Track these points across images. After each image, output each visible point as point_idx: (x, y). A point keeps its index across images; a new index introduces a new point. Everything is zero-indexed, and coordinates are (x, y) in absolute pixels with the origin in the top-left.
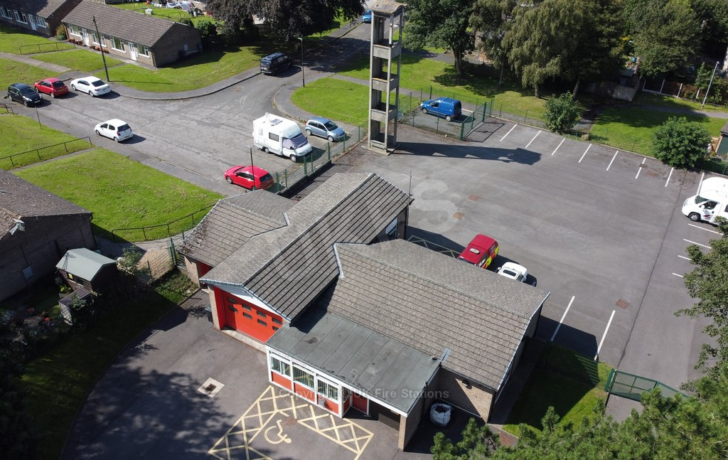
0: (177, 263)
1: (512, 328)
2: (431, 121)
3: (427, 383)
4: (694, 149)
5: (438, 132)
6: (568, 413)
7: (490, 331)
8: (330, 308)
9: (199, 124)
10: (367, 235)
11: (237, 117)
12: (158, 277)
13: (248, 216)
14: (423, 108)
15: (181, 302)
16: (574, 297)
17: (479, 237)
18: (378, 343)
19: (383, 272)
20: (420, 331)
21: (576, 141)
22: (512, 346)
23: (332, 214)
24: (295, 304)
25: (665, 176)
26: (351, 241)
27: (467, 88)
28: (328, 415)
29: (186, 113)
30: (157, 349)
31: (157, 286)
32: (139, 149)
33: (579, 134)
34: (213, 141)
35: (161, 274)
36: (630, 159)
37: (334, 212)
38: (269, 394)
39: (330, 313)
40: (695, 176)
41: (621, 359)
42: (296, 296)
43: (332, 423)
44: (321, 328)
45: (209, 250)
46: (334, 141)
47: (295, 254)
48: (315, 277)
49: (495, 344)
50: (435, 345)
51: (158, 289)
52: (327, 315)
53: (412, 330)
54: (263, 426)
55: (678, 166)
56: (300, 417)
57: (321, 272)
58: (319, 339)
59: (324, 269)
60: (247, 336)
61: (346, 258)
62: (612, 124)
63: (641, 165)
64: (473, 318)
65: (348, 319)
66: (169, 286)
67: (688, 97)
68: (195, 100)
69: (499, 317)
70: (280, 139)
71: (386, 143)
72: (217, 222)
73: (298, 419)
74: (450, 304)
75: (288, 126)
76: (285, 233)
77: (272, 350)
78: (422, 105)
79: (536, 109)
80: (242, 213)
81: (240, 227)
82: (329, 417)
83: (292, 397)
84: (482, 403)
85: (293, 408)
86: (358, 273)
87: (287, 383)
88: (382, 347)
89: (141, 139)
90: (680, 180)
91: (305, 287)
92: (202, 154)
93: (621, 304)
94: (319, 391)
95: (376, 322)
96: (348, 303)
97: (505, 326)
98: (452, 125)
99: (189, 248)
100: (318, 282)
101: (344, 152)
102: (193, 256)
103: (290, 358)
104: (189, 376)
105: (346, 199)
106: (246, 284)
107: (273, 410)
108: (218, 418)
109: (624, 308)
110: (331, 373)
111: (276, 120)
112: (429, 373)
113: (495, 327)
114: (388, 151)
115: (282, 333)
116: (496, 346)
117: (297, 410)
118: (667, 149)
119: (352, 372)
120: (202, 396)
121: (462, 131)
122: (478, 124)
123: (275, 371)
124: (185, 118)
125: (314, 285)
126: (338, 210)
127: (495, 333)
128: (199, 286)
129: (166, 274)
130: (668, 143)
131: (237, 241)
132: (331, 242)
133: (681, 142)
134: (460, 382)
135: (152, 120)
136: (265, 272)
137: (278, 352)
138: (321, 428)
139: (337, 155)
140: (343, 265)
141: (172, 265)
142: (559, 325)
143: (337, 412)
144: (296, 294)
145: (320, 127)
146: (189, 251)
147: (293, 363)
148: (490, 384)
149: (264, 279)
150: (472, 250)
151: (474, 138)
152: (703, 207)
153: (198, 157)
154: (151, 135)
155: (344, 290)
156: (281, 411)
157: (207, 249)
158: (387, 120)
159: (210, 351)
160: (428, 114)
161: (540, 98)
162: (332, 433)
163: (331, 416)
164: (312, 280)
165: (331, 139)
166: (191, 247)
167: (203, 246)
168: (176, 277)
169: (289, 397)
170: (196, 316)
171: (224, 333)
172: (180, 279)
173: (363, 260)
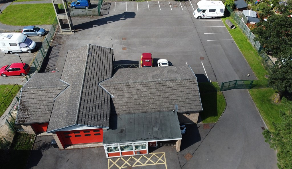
0: (16, 130)
1: (193, 85)
2: (79, 11)
5: (87, 16)
7: (186, 90)
8: (117, 113)
10: (108, 73)
13: (44, 89)
15: (31, 147)
16: (187, 63)
17: (143, 54)
18: (148, 117)
19: (129, 86)
20: (161, 103)
21: (142, 2)
24: (105, 120)
26: (104, 79)
28: (142, 156)
35: (12, 140)
36: (164, 3)
37: (87, 69)
38: (111, 163)
39: (119, 115)
40: (188, 3)
43: (146, 158)
44: (120, 123)
45: (35, 115)
46: (42, 36)
47: (87, 97)
48: (103, 103)
50: (170, 106)
51: (15, 148)
52: (118, 117)
53: (158, 105)
56: (132, 164)
57: (103, 99)
58: (124, 129)
60: (79, 144)
61: (108, 88)
63: (170, 4)
64: (177, 88)
65: (129, 114)
66: (20, 143)
69: (185, 83)
70: (18, 44)
71: (70, 28)
72: (29, 100)
73: (132, 165)
74: (165, 87)
75: (18, 36)
76: (72, 90)
78: (71, 5)
80: (40, 89)
81: (44, 97)
82: (143, 157)
83: (122, 158)
84: (194, 118)
85: (126, 162)
86: (119, 92)
87: (117, 154)
88: (151, 117)
90: (185, 6)
91: (103, 110)
93: (202, 58)
94: (136, 149)
95: (141, 108)
96: (124, 107)
97: (190, 85)
98: (90, 10)
99: (22, 120)
101: (52, 39)
102: (28, 122)
103: (118, 144)
105: (87, 62)
106: (77, 123)
109: (204, 59)
110: (141, 140)
111: (9, 35)
112: (176, 118)
113: (187, 88)
115: (107, 135)
116: (191, 95)
117: (128, 162)
119: (149, 134)
123: (109, 153)
125: (106, 107)
126: (88, 67)
127: (188, 90)
128: (35, 135)
129: (14, 138)
131: (48, 104)
132: (97, 84)
134: (185, 115)
136: (81, 112)
137: (110, 144)
138: (144, 163)
140: (110, 91)
141: (14, 133)
143: (146, 153)
144: (102, 115)
145: (32, 31)
146: (24, 121)
147: (120, 145)
148: (199, 110)
149: (83, 116)
150: (146, 61)
151: (104, 13)
155: (118, 102)
156: (122, 167)
157: (33, 116)
158: (67, 17)
159: (67, 161)
160: (76, 8)
162: (150, 162)
163: (144, 156)
164: (103, 105)
166: (24, 119)
167: (31, 115)
168: (20, 137)
169: (120, 159)
170: (46, 149)
171: (67, 149)
172: (22, 137)
173: (117, 85)
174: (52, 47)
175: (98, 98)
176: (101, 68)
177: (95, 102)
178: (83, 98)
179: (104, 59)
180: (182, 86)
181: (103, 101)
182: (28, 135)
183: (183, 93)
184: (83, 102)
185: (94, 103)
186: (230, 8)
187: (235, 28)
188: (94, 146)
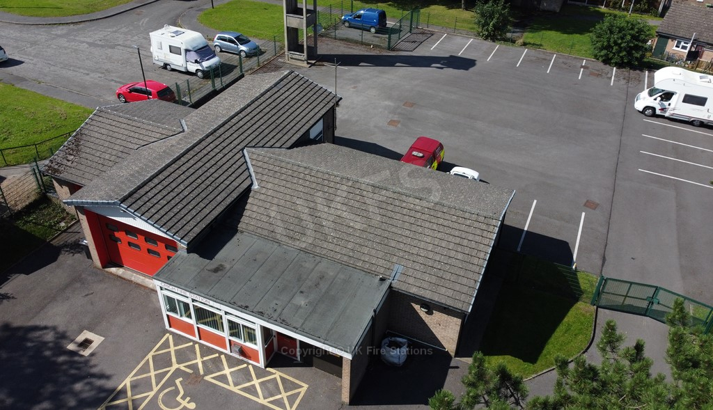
0: (45, 189)
1: (478, 232)
2: (355, 34)
3: (375, 311)
4: (637, 45)
5: (362, 43)
6: (553, 336)
7: (451, 239)
8: (241, 226)
9: (90, 46)
10: (286, 137)
11: (136, 38)
12: (19, 207)
13: (134, 124)
14: (345, 21)
15: (51, 237)
16: (535, 201)
17: (420, 139)
18: (307, 265)
19: (308, 177)
20: (361, 245)
21: (511, 47)
22: (482, 255)
23: (241, 115)
24: (192, 223)
25: (609, 75)
26: (266, 145)
27: (389, 5)
28: (245, 365)
29: (75, 36)
30: (13, 298)
31: (18, 219)
32: (15, 73)
33: (513, 42)
34: (105, 61)
35: (24, 204)
36: (569, 61)
37: (243, 113)
38: (166, 345)
39: (242, 232)
40: (639, 74)
41: (603, 265)
42: (194, 212)
43: (251, 376)
44: (229, 253)
45: (82, 167)
46: (247, 56)
47: (192, 162)
48: (220, 189)
49: (459, 254)
50: (381, 262)
51: (19, 223)
52: (238, 236)
53: (350, 246)
54: (156, 389)
55: (620, 65)
56: (208, 372)
57: (227, 182)
59: (232, 178)
61: (260, 164)
62: (544, 32)
63: (582, 67)
64: (427, 224)
65: (266, 238)
66: (34, 219)
67: (614, 7)
68: (88, 23)
69: (461, 220)
70: (183, 52)
71: (305, 54)
72: (93, 134)
73: (206, 374)
74: (397, 209)
75: (190, 37)
76: (181, 140)
77: (163, 285)
78: (343, 18)
79: (464, 21)
80: (125, 121)
81: (124, 138)
82: (247, 367)
83: (197, 346)
84: (446, 331)
85: (199, 361)
86: (276, 181)
87: (189, 328)
88: (313, 269)
89: (19, 63)
90: (624, 79)
91: (206, 201)
92: (92, 75)
94: (232, 335)
95: (303, 239)
96: (266, 219)
97: (470, 230)
98: (378, 37)
99: (56, 167)
100: (224, 195)
101: (259, 66)
102: (63, 176)
103: (188, 294)
104: (54, 328)
105: (257, 99)
106: (123, 200)
107: (171, 365)
108: (93, 380)
109: (595, 209)
110: (244, 308)
111: (177, 31)
112: (376, 298)
113: (457, 233)
114: (308, 63)
115: (177, 262)
116: (460, 256)
117: (203, 362)
118: (608, 47)
119: (273, 305)
120: (73, 353)
121: (389, 42)
122: (405, 35)
123: (171, 314)
124: (74, 40)
125: (219, 199)
126: (249, 110)
127: (458, 240)
128: (77, 217)
129: (30, 204)
130: (609, 41)
131: (120, 154)
132: (240, 147)
133: (622, 38)
134: (417, 307)
135: (34, 43)
136: (151, 184)
137: (171, 288)
138: (236, 384)
139: (251, 69)
140: (256, 173)
141: (38, 193)
142: (524, 233)
143: (258, 362)
144: (194, 210)
145: (231, 41)
146: (56, 171)
147: (193, 300)
148: (459, 305)
149: (149, 194)
150: (415, 153)
151: (403, 48)
152: (659, 99)
153: (87, 78)
154: (31, 58)
155: (260, 203)
156: (182, 366)
157: (80, 167)
158: (305, 25)
159: (87, 295)
160: (350, 27)
161: (467, 10)
162: (252, 390)
163: (250, 367)
164: (216, 192)
165: (243, 54)
166: (59, 166)
167: (75, 164)
168: (45, 208)
169: (193, 347)
170: (72, 253)
171: (107, 272)
172: (50, 210)
173: (283, 164)
175: (216, 175)
176: (278, 122)
177: (203, 178)
178: (184, 159)
179: (302, 108)
180: (446, 223)
181: (223, 186)
182: (63, 211)
183: (436, 243)
184: (175, 166)
185: (199, 181)
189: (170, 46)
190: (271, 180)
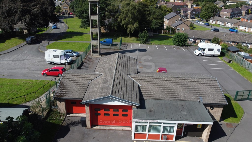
0: (50, 106)
2: (106, 47)
5: (111, 49)
10: (134, 71)
11: (28, 57)
15: (61, 123)
18: (174, 103)
19: (154, 79)
20: (185, 94)
21: (151, 45)
24: (135, 98)
25: (181, 49)
26: (132, 74)
29: (3, 59)
34: (24, 65)
35: (46, 113)
36: (169, 47)
37: (118, 65)
39: (146, 99)
40: (188, 47)
42: (133, 95)
44: (148, 106)
45: (71, 93)
47: (118, 81)
49: (213, 90)
50: (195, 97)
51: (48, 120)
53: (182, 95)
58: (153, 109)
60: (105, 126)
64: (199, 84)
65: (155, 99)
67: (165, 34)
69: (206, 81)
70: (59, 57)
71: (99, 53)
72: (67, 81)
74: (187, 82)
76: (105, 76)
77: (137, 120)
81: (81, 80)
84: (217, 114)
86: (146, 82)
88: (177, 104)
90: (186, 49)
94: (163, 132)
95: (167, 97)
98: (113, 47)
101: (84, 59)
106: (112, 95)
110: (171, 119)
111: (54, 51)
112: (203, 107)
114: (100, 56)
115: (136, 113)
119: (178, 116)
123: (136, 132)
128: (66, 114)
132: (126, 75)
134: (209, 108)
136: (115, 89)
137: (141, 121)
140: (137, 81)
141: (49, 108)
143: (173, 139)
146: (61, 96)
147: (150, 123)
149: (116, 92)
151: (123, 49)
155: (145, 90)
157: (69, 93)
158: (99, 44)
159: (93, 138)
161: (132, 37)
165: (75, 56)
166: (61, 94)
167: (67, 92)
170: (74, 126)
171: (93, 129)
172: (55, 114)
173: (144, 77)
174: (84, 63)
182: (59, 113)
184: (115, 83)
185: (125, 86)
186: (225, 50)
187: (232, 63)
188: (119, 129)
189: (54, 55)
190: (143, 82)
